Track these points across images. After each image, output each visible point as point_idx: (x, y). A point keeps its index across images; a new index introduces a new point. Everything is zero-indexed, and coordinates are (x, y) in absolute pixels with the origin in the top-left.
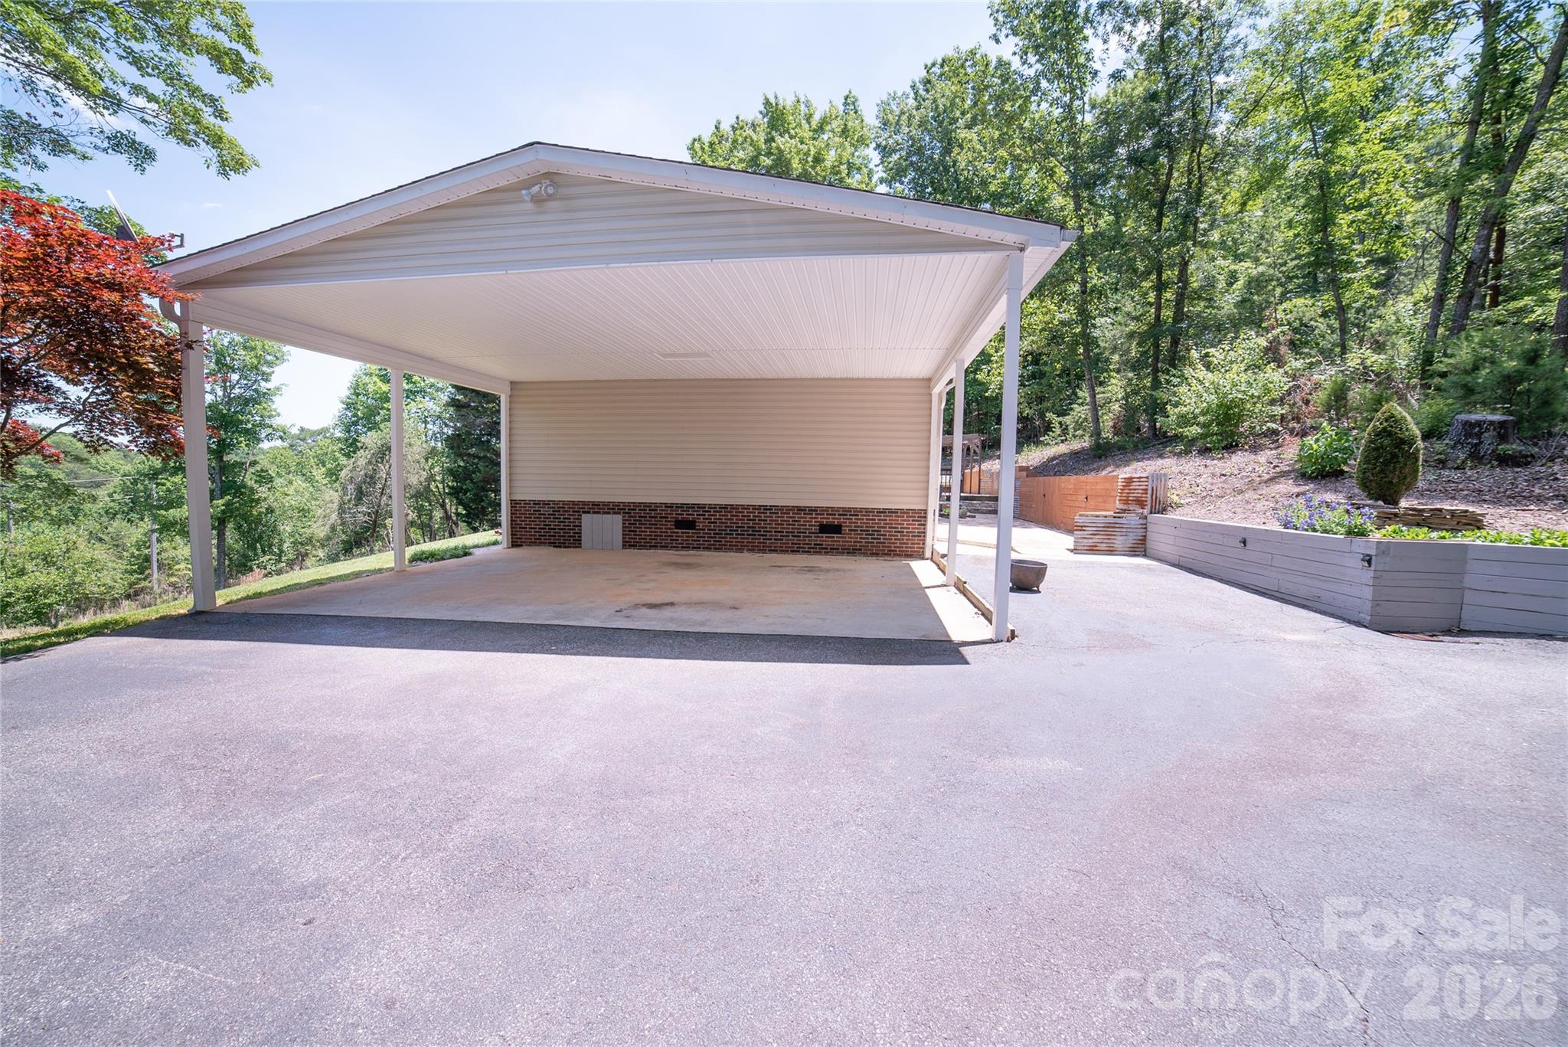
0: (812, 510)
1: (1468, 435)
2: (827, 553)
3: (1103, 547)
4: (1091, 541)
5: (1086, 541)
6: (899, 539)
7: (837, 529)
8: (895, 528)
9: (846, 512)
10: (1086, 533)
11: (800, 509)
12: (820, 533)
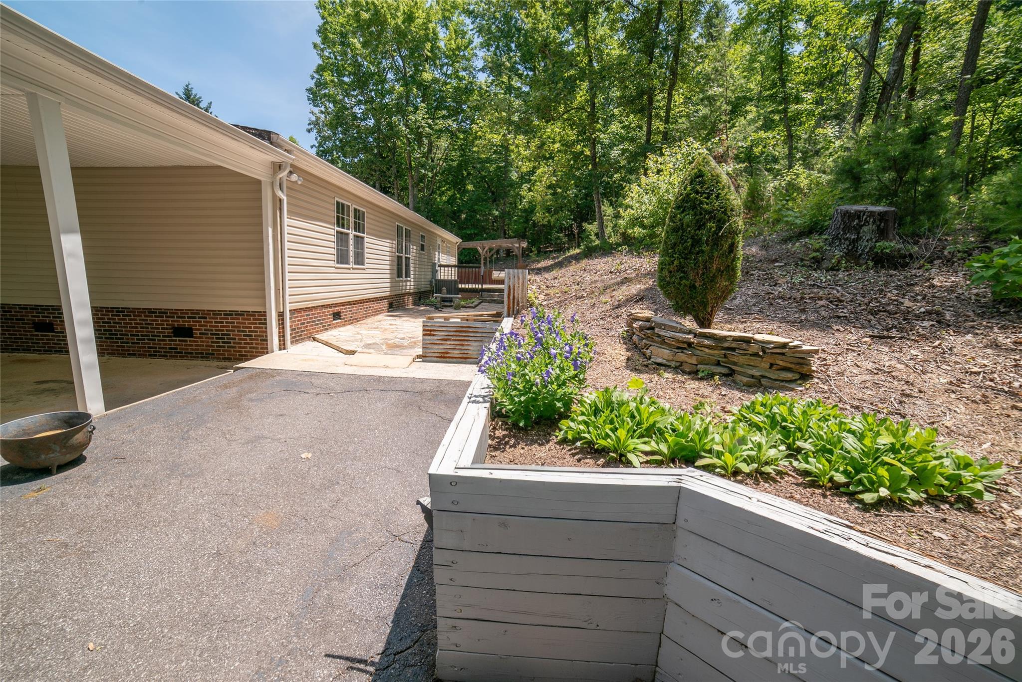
0: (163, 312)
1: (847, 228)
2: (182, 357)
3: (456, 353)
4: (441, 347)
5: (436, 347)
6: (248, 344)
7: (187, 332)
8: (243, 331)
9: (194, 314)
10: (435, 338)
11: (151, 311)
12: (174, 336)
